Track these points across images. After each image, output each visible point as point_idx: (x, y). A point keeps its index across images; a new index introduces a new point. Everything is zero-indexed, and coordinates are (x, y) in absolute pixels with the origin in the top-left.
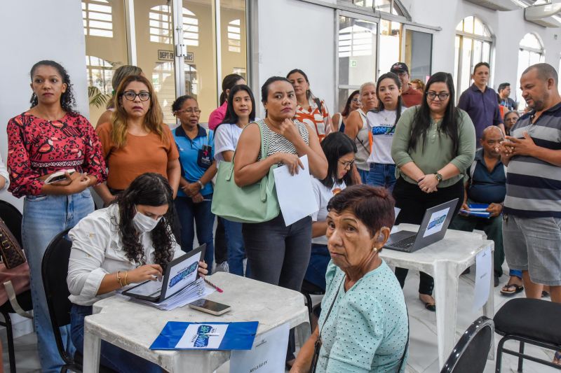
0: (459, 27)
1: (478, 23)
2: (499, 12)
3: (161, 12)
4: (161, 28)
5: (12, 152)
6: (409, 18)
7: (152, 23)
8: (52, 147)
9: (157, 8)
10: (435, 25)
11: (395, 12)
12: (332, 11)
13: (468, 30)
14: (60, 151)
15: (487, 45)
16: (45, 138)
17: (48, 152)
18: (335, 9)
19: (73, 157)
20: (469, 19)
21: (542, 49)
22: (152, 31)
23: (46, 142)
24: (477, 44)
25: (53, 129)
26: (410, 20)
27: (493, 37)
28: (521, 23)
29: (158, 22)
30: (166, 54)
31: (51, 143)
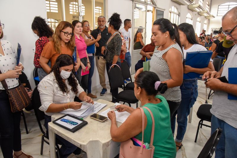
0: (170, 10)
1: (175, 9)
2: (181, 6)
3: (73, 4)
4: (73, 9)
7: (70, 8)
9: (72, 3)
10: (163, 8)
11: (151, 3)
13: (173, 10)
15: (177, 16)
18: (133, 1)
20: (173, 7)
21: (192, 18)
22: (70, 10)
24: (175, 15)
26: (157, 6)
27: (179, 13)
28: (187, 9)
29: (72, 10)
30: (75, 17)
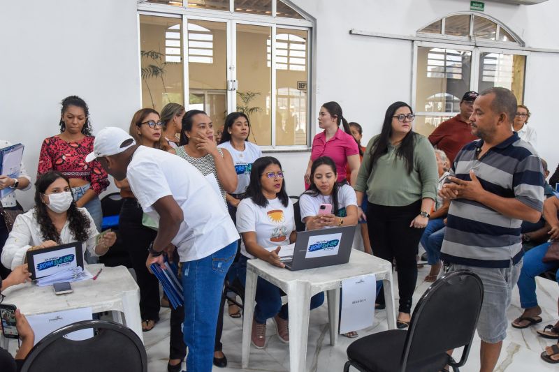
5: (42, 162)
6: (522, 43)
8: (64, 160)
12: (410, 43)
14: (71, 163)
16: (60, 154)
17: (61, 164)
18: (413, 41)
19: (80, 169)
23: (61, 157)
25: (69, 148)
26: (524, 46)
31: (64, 158)
